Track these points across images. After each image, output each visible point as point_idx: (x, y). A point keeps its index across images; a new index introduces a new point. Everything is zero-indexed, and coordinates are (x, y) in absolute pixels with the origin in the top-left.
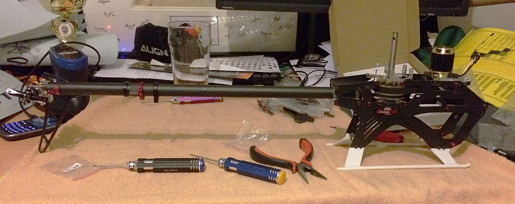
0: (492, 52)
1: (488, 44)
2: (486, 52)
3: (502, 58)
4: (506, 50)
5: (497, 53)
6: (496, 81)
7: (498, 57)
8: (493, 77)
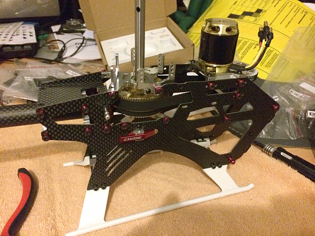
0: (245, 14)
1: (240, 4)
2: (240, 13)
3: (256, 20)
4: (259, 11)
5: (250, 14)
6: (254, 46)
7: (252, 19)
8: (250, 41)
